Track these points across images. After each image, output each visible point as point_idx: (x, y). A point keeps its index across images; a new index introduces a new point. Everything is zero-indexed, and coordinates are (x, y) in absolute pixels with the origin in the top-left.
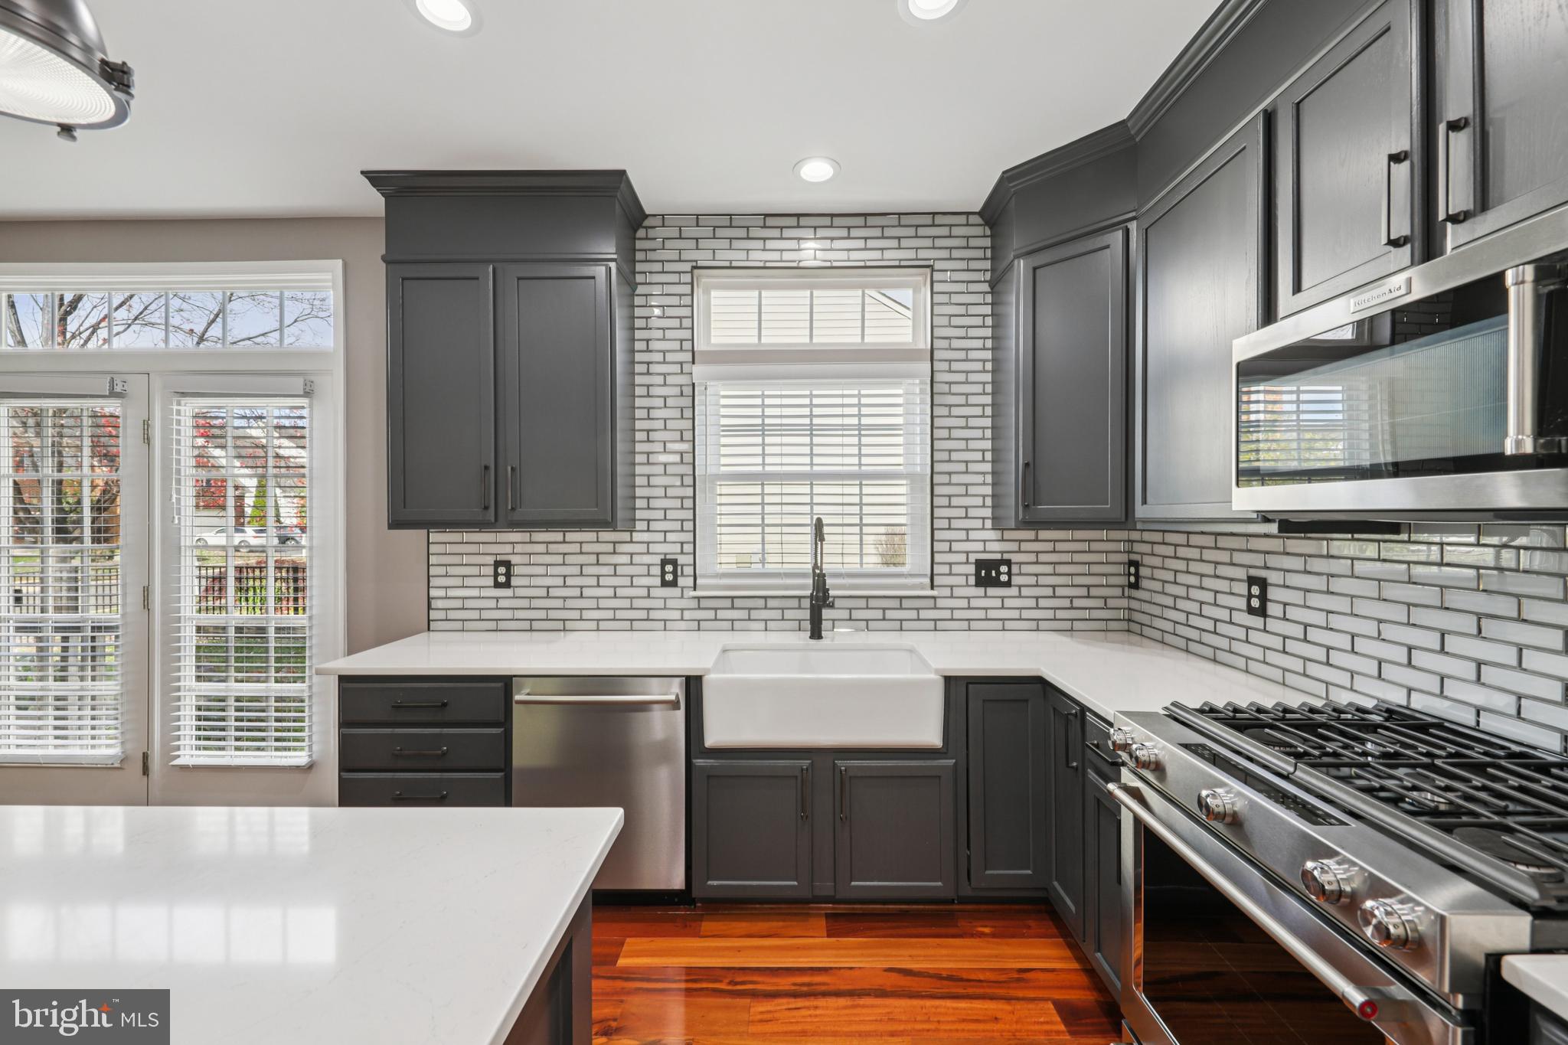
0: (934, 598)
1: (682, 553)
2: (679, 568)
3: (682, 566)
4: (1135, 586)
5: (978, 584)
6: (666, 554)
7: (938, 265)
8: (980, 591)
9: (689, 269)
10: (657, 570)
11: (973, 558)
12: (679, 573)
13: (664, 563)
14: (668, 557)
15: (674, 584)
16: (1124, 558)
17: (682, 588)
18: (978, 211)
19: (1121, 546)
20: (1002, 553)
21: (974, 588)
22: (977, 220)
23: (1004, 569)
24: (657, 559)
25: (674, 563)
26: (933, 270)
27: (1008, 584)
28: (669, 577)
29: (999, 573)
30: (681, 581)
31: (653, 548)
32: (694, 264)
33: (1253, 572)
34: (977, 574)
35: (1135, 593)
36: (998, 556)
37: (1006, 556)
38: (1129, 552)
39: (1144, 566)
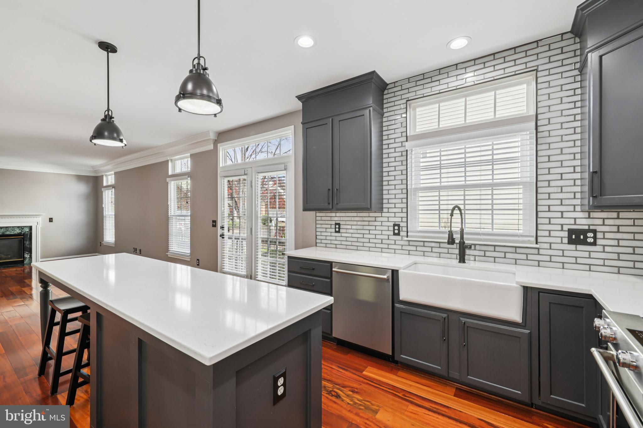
0: (538, 249)
1: (402, 221)
2: (401, 228)
3: (402, 227)
5: (569, 243)
6: (395, 222)
7: (540, 68)
9: (405, 102)
10: (392, 228)
11: (566, 228)
12: (401, 230)
13: (394, 225)
15: (398, 234)
17: (402, 236)
20: (589, 225)
21: (567, 245)
22: (570, 35)
23: (590, 235)
24: (392, 224)
25: (399, 225)
26: (537, 72)
27: (594, 244)
28: (396, 232)
29: (586, 237)
30: (401, 233)
31: (390, 219)
32: (407, 99)
34: (570, 237)
36: (587, 227)
37: (592, 227)
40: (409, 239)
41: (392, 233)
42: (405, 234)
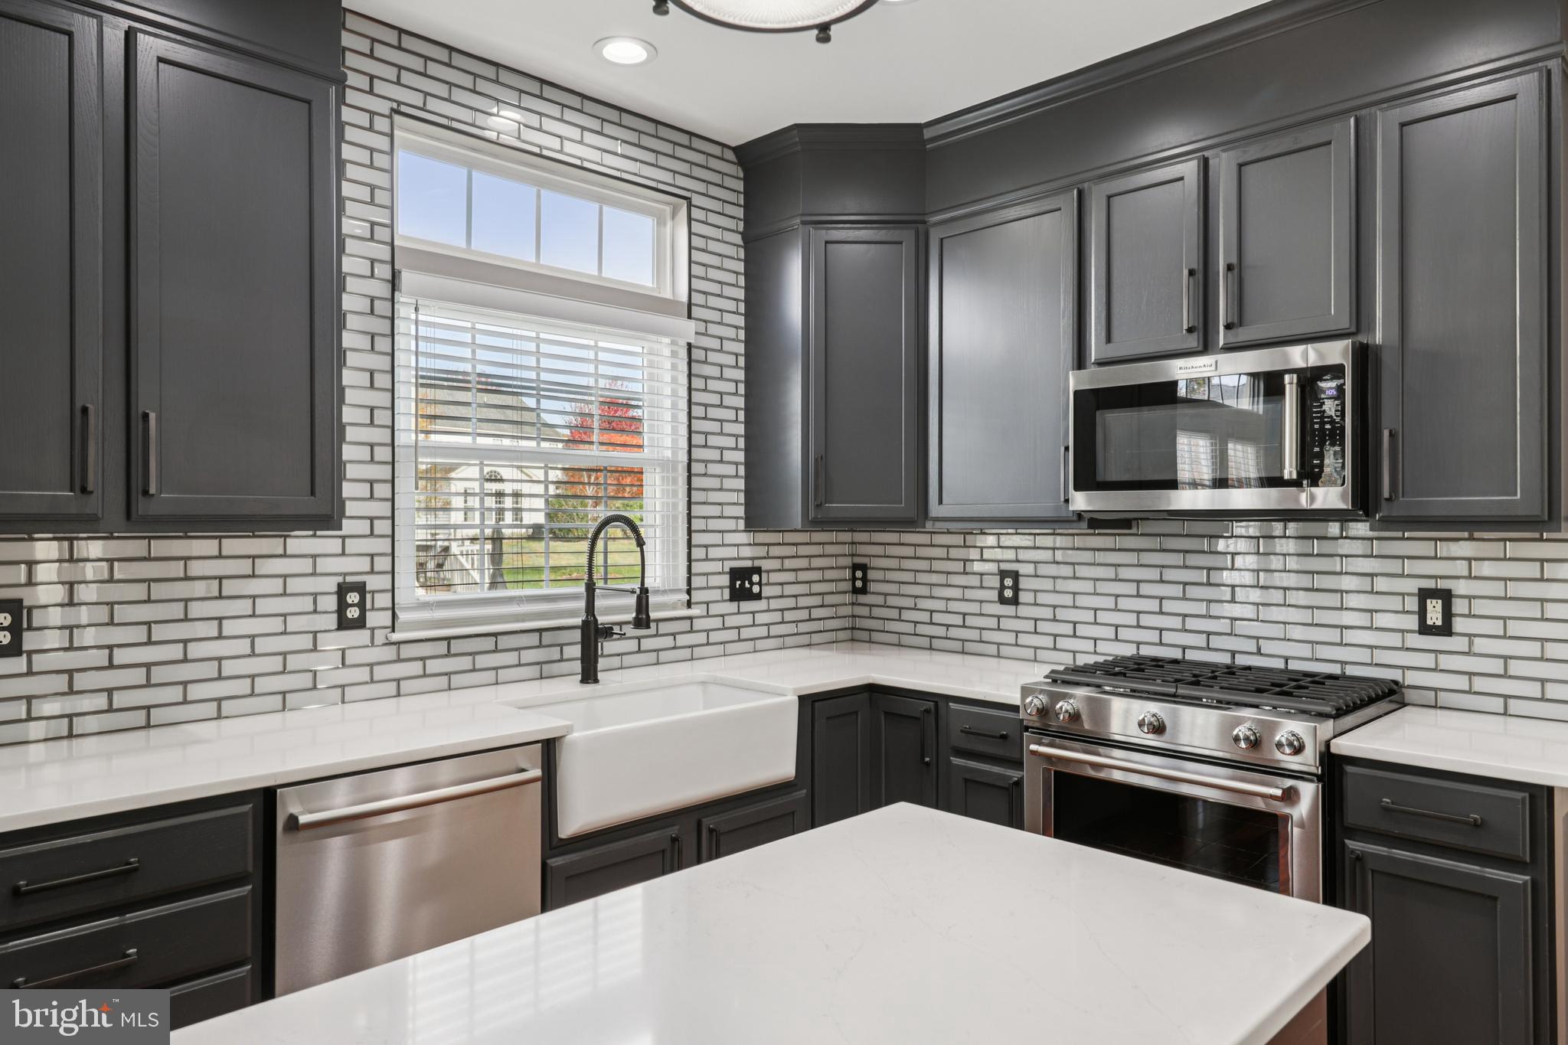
0: (691, 618)
1: (372, 572)
2: (368, 597)
3: (373, 592)
4: (863, 591)
5: (732, 599)
6: (345, 574)
7: (697, 200)
8: (732, 607)
9: (387, 112)
10: (330, 603)
11: (728, 566)
12: (368, 606)
13: (342, 590)
14: (349, 579)
15: (360, 623)
16: (847, 561)
17: (373, 629)
18: (733, 144)
19: (846, 549)
20: (753, 559)
21: (728, 603)
22: (730, 155)
23: (756, 578)
24: (331, 583)
25: (361, 588)
26: (690, 206)
27: (758, 597)
28: (353, 613)
29: (752, 583)
30: (372, 619)
31: (324, 565)
32: (395, 105)
33: (1004, 566)
34: (732, 586)
35: (862, 599)
36: (748, 564)
37: (757, 563)
38: (853, 555)
39: (873, 568)
40: (396, 637)
41: (332, 621)
42: (385, 618)
